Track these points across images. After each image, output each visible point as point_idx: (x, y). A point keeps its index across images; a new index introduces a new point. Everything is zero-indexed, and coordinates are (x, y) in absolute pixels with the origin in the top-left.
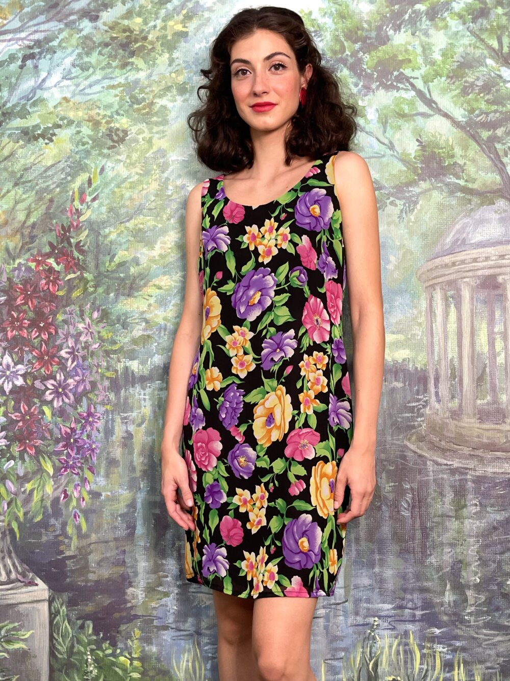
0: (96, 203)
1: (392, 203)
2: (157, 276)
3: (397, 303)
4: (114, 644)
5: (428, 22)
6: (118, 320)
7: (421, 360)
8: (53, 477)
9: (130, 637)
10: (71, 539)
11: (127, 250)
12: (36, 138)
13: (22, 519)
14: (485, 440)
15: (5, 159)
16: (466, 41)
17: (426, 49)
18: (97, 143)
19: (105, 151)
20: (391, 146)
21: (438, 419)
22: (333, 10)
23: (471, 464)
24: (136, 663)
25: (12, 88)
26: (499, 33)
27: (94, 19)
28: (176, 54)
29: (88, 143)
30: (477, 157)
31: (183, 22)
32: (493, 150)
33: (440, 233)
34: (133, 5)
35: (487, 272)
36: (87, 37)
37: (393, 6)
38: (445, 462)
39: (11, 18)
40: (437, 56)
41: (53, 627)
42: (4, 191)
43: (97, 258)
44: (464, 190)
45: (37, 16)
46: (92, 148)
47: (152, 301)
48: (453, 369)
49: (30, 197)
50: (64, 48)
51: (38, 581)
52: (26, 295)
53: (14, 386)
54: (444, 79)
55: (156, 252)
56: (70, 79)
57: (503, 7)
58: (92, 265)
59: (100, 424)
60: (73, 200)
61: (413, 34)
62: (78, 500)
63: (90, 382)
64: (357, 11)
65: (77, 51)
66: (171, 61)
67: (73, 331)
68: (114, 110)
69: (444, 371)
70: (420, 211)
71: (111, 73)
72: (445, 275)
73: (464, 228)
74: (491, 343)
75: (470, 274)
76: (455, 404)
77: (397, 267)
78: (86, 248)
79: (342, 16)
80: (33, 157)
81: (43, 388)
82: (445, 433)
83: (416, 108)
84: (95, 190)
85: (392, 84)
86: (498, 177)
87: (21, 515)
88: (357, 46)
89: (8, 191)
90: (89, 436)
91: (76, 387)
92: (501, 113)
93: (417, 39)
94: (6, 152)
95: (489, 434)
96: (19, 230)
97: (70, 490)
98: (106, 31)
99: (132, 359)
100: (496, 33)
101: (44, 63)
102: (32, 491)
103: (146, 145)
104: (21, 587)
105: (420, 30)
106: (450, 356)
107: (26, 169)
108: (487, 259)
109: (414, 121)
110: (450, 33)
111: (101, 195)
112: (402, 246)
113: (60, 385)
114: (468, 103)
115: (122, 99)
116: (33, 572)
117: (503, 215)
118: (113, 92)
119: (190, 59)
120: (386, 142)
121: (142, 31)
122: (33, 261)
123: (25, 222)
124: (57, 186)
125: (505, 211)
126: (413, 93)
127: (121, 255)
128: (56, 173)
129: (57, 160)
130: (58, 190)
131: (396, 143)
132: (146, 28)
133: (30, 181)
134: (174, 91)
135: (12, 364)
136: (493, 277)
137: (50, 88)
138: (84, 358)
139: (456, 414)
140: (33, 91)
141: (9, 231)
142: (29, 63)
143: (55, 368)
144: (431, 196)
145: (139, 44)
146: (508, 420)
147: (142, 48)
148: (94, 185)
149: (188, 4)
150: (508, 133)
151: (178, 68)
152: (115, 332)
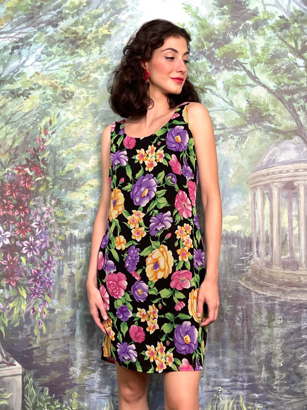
0: (54, 135)
1: (231, 137)
2: (90, 179)
3: (234, 197)
4: (61, 402)
5: (253, 31)
6: (67, 205)
7: (248, 232)
8: (27, 299)
9: (71, 397)
10: (36, 337)
11: (72, 163)
12: (19, 96)
13: (7, 325)
14: (286, 280)
15: (0, 108)
16: (276, 42)
17: (253, 46)
18: (56, 99)
19: (60, 104)
20: (231, 104)
21: (258, 267)
22: (198, 23)
23: (278, 294)
25: (5, 66)
26: (295, 38)
28: (104, 48)
29: (50, 99)
30: (282, 111)
31: (108, 29)
32: (292, 107)
33: (260, 156)
34: (79, 18)
35: (288, 179)
36: (50, 37)
37: (233, 21)
38: (262, 293)
39: (5, 24)
40: (259, 51)
41: (24, 391)
43: (54, 168)
44: (275, 130)
45: (21, 24)
46: (53, 102)
47: (87, 194)
48: (267, 237)
49: (15, 131)
50: (37, 43)
51: (16, 363)
52: (12, 189)
53: (4, 244)
54: (263, 64)
55: (90, 165)
56: (40, 61)
57: (298, 23)
58: (51, 172)
59: (55, 268)
60: (41, 133)
61: (245, 38)
62: (41, 313)
63: (49, 242)
64: (211, 24)
65: (44, 45)
66: (101, 51)
67: (39, 212)
68: (65, 80)
69: (262, 239)
70: (248, 143)
71: (64, 58)
72: (263, 181)
73: (274, 153)
74: (290, 222)
75: (278, 180)
76: (268, 258)
77: (233, 176)
78: (48, 162)
79: (203, 27)
80: (17, 107)
82: (263, 276)
83: (246, 82)
84: (54, 127)
85: (232, 67)
86: (295, 123)
87: (6, 322)
88: (212, 44)
89: (2, 127)
90: (48, 275)
91: (41, 245)
92: (297, 85)
93: (247, 40)
94: (1, 104)
95: (289, 276)
96: (8, 151)
97: (36, 308)
98: (62, 33)
99: (75, 229)
100: (294, 38)
101: (24, 52)
102: (13, 308)
103: (85, 101)
104: (5, 367)
105: (249, 36)
106: (266, 229)
107: (13, 115)
108: (288, 171)
109: (245, 89)
110: (267, 37)
111: (57, 131)
112: (237, 163)
113: (31, 244)
114: (277, 78)
115: (71, 73)
116: (13, 357)
117: (298, 145)
118: (65, 69)
119: (112, 51)
120: (228, 101)
121: (83, 34)
122: (16, 169)
123: (11, 146)
124: (31, 125)
125: (299, 143)
126: (245, 72)
127: (69, 166)
128: (30, 117)
129: (31, 109)
130: (32, 127)
131: (234, 102)
132: (86, 32)
133: (15, 122)
134: (102, 69)
135: (3, 231)
136: (291, 182)
137: (28, 66)
138: (46, 228)
139: (269, 264)
140: (18, 68)
141: (2, 151)
142: (16, 51)
143: (29, 234)
144: (254, 134)
145: (82, 41)
146: (300, 268)
147: (84, 43)
148: (53, 124)
149: (111, 18)
150: (300, 97)
151: (105, 55)
152: (65, 212)
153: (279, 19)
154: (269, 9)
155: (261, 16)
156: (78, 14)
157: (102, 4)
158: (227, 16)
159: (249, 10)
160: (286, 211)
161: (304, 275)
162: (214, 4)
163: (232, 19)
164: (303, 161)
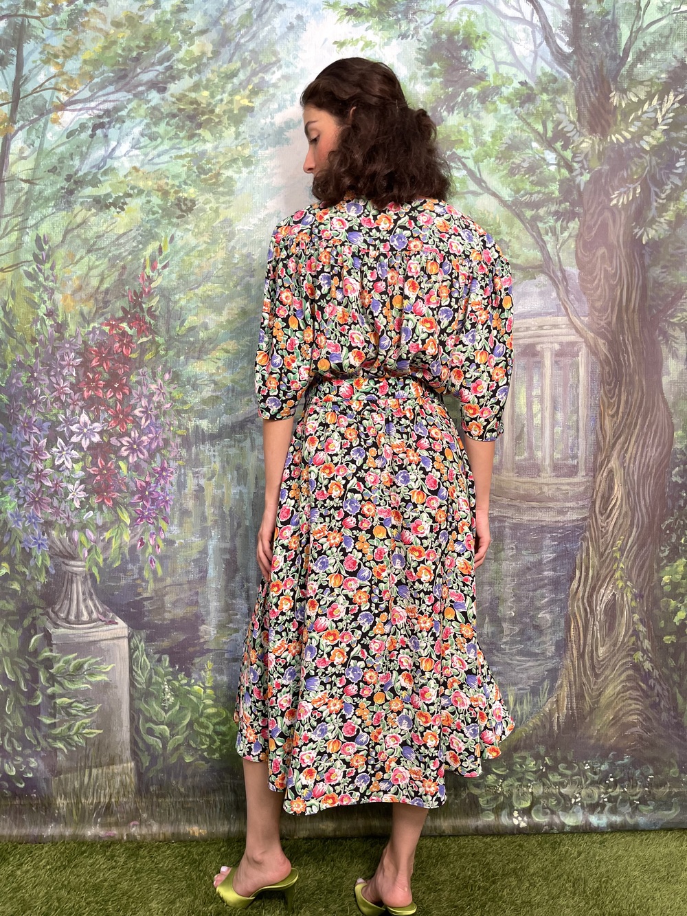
0: (166, 271)
2: (225, 340)
4: (188, 675)
5: (479, 105)
6: (189, 382)
8: (130, 526)
9: (204, 669)
10: (148, 582)
11: (196, 315)
12: (108, 207)
13: (101, 565)
14: (522, 492)
15: (78, 226)
16: (514, 124)
17: (477, 130)
18: (167, 213)
19: (175, 220)
23: (509, 513)
24: (209, 691)
25: (83, 157)
26: (544, 117)
27: (162, 90)
28: (242, 128)
29: (158, 213)
30: (521, 234)
31: (249, 97)
32: (535, 229)
34: (200, 78)
35: (527, 341)
36: (155, 108)
37: (448, 88)
39: (80, 88)
40: (487, 138)
41: (132, 661)
42: (78, 257)
43: (168, 323)
45: (106, 87)
46: (162, 217)
47: (220, 364)
49: (103, 264)
50: (133, 118)
51: (118, 620)
52: (101, 357)
53: (91, 442)
54: (493, 159)
55: (224, 318)
56: (139, 148)
57: (548, 94)
58: (163, 329)
59: (173, 478)
60: (145, 268)
61: (465, 116)
62: (154, 547)
63: (164, 439)
65: (145, 121)
66: (238, 135)
67: (146, 392)
68: (182, 180)
71: (178, 143)
74: (529, 405)
78: (157, 313)
80: (105, 225)
81: (119, 444)
83: (467, 187)
84: (166, 258)
86: (539, 254)
87: (100, 560)
89: (82, 258)
90: (163, 489)
91: (150, 443)
92: (544, 193)
93: (469, 120)
94: (79, 220)
95: (526, 486)
96: (93, 296)
97: (146, 538)
98: (174, 103)
99: (202, 418)
100: (542, 118)
101: (113, 133)
102: (110, 539)
103: (213, 215)
104: (102, 626)
105: (472, 113)
107: (98, 237)
108: (528, 329)
110: (499, 116)
111: (171, 263)
113: (135, 442)
114: (515, 183)
115: (189, 169)
116: (113, 611)
117: (543, 289)
118: (180, 162)
119: (256, 133)
121: (209, 104)
122: (107, 325)
123: (98, 288)
124: (129, 254)
125: (545, 285)
126: (465, 172)
127: (191, 320)
128: (128, 241)
129: (128, 228)
130: (130, 257)
132: (213, 102)
133: (103, 249)
134: (240, 163)
135: (89, 422)
136: (533, 346)
137: (119, 157)
138: (157, 417)
140: (104, 160)
141: (84, 296)
142: (99, 132)
143: (130, 426)
145: (206, 117)
146: (542, 474)
147: (209, 121)
148: (164, 253)
149: (254, 79)
150: (549, 213)
151: (244, 141)
152: (185, 393)
153: (519, 86)
154: (504, 69)
155: (491, 80)
156: (198, 70)
157: (237, 54)
158: (439, 80)
159: (472, 70)
160: (524, 389)
161: (548, 485)
162: (417, 59)
163: (446, 84)
164: (550, 314)
